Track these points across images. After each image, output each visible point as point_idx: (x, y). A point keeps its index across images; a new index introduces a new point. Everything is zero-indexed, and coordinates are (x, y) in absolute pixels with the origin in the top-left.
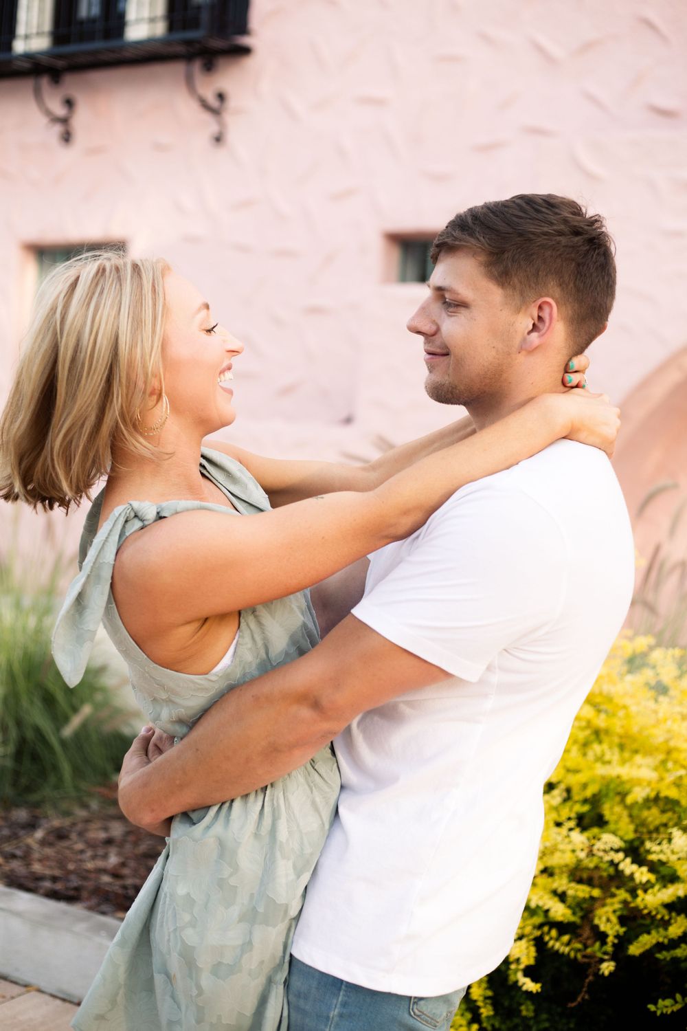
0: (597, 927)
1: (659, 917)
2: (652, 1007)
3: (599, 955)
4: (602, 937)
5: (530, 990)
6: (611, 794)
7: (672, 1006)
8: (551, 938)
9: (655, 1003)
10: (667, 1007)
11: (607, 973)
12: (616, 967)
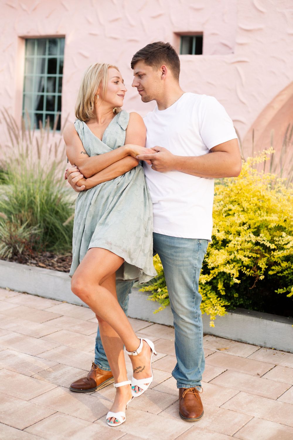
0: (259, 266)
1: (278, 262)
2: (276, 291)
3: (259, 274)
4: (260, 269)
5: (237, 282)
6: (264, 227)
7: (283, 291)
8: (244, 270)
9: (277, 290)
10: (281, 291)
11: (262, 279)
12: (265, 277)
